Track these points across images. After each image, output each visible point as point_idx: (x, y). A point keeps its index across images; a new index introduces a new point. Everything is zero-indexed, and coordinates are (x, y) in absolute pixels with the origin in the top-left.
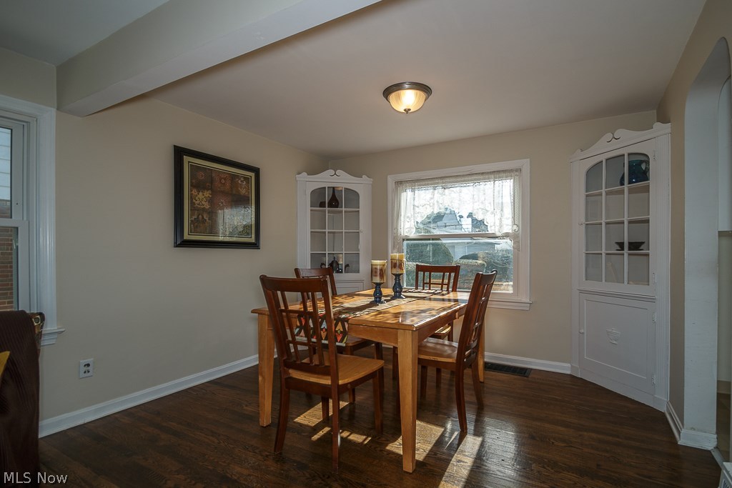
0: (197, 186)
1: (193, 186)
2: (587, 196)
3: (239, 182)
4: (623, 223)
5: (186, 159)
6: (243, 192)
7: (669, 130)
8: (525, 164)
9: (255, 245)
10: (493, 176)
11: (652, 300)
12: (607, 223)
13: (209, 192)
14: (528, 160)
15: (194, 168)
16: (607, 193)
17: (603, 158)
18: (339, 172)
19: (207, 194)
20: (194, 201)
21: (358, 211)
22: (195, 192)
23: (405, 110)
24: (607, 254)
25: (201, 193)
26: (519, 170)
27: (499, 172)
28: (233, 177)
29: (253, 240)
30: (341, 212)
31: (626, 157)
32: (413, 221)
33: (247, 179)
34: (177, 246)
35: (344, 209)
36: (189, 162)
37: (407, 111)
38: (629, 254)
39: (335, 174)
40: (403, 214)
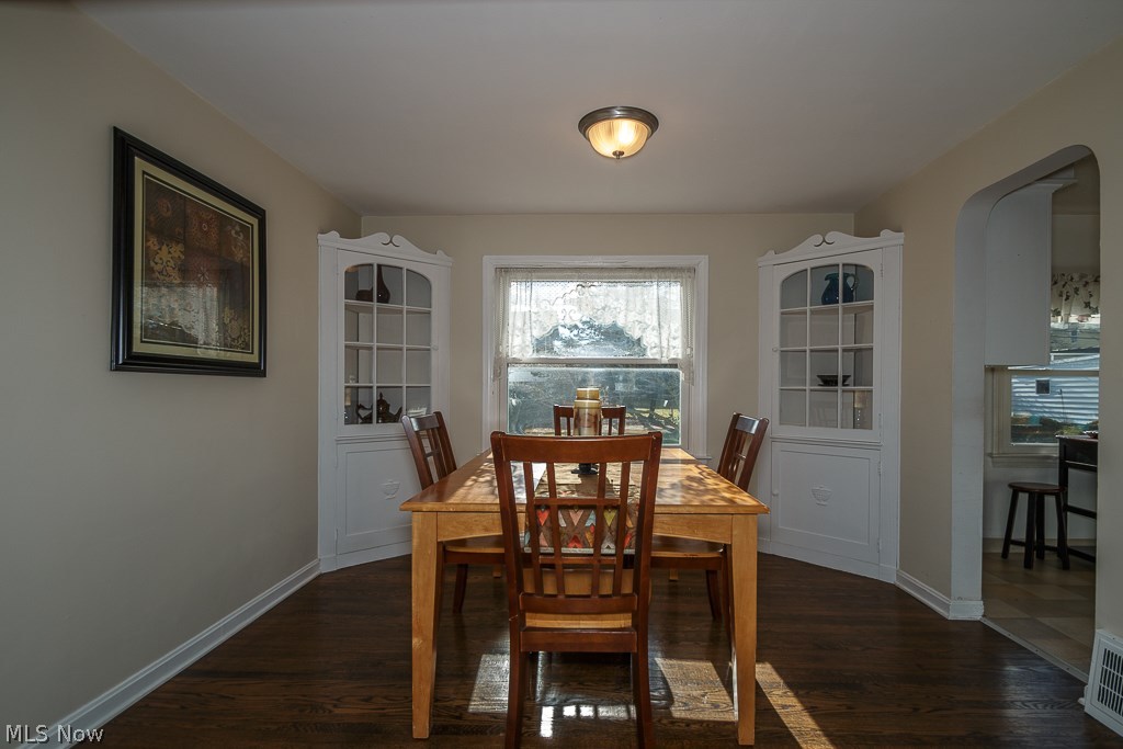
0: (156, 229)
1: (148, 227)
2: (782, 313)
3: (233, 232)
4: (837, 351)
5: (140, 164)
6: (239, 255)
7: (902, 241)
8: (702, 263)
9: (256, 370)
10: (656, 275)
11: (877, 447)
12: (812, 351)
13: (180, 247)
14: (707, 257)
15: (153, 188)
16: (812, 312)
17: (808, 265)
18: (397, 239)
19: (177, 250)
20: (152, 264)
21: (429, 313)
22: (153, 243)
23: (615, 153)
24: (811, 390)
25: (164, 247)
26: (692, 270)
27: (664, 269)
28: (223, 220)
29: (254, 359)
30: (401, 312)
31: (841, 266)
32: (529, 335)
33: (245, 229)
34: (118, 368)
35: (405, 307)
36: (144, 173)
37: (619, 154)
38: (843, 391)
39: (391, 242)
40: (511, 322)
